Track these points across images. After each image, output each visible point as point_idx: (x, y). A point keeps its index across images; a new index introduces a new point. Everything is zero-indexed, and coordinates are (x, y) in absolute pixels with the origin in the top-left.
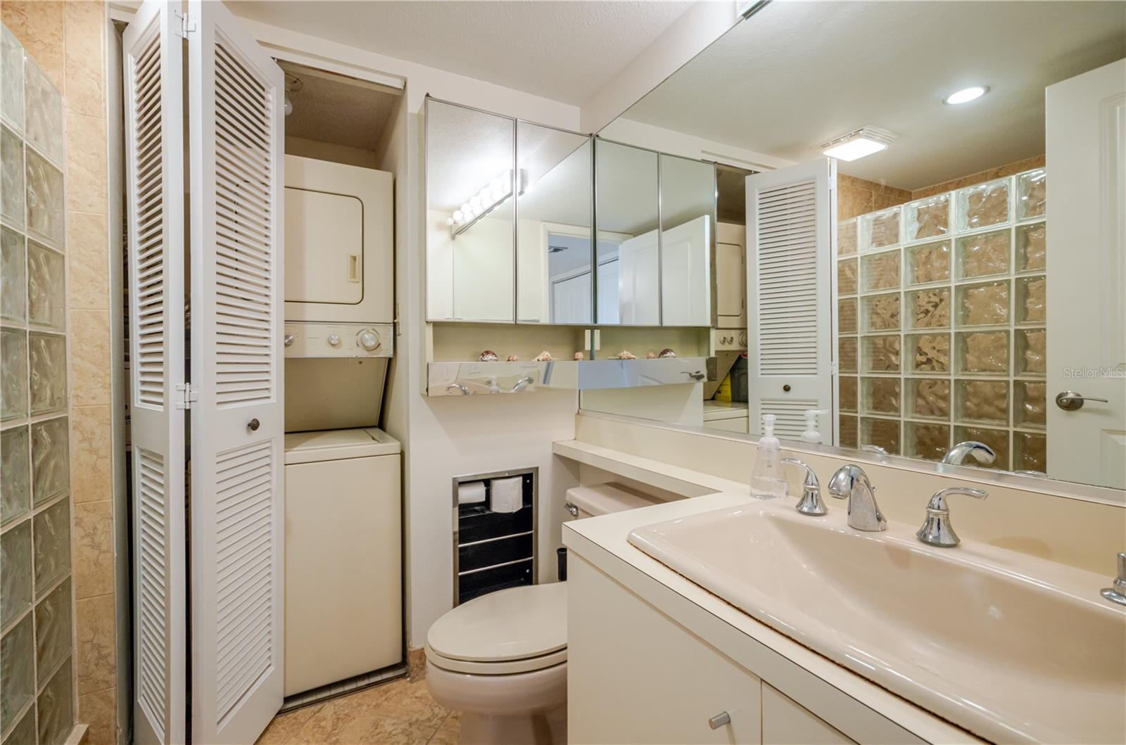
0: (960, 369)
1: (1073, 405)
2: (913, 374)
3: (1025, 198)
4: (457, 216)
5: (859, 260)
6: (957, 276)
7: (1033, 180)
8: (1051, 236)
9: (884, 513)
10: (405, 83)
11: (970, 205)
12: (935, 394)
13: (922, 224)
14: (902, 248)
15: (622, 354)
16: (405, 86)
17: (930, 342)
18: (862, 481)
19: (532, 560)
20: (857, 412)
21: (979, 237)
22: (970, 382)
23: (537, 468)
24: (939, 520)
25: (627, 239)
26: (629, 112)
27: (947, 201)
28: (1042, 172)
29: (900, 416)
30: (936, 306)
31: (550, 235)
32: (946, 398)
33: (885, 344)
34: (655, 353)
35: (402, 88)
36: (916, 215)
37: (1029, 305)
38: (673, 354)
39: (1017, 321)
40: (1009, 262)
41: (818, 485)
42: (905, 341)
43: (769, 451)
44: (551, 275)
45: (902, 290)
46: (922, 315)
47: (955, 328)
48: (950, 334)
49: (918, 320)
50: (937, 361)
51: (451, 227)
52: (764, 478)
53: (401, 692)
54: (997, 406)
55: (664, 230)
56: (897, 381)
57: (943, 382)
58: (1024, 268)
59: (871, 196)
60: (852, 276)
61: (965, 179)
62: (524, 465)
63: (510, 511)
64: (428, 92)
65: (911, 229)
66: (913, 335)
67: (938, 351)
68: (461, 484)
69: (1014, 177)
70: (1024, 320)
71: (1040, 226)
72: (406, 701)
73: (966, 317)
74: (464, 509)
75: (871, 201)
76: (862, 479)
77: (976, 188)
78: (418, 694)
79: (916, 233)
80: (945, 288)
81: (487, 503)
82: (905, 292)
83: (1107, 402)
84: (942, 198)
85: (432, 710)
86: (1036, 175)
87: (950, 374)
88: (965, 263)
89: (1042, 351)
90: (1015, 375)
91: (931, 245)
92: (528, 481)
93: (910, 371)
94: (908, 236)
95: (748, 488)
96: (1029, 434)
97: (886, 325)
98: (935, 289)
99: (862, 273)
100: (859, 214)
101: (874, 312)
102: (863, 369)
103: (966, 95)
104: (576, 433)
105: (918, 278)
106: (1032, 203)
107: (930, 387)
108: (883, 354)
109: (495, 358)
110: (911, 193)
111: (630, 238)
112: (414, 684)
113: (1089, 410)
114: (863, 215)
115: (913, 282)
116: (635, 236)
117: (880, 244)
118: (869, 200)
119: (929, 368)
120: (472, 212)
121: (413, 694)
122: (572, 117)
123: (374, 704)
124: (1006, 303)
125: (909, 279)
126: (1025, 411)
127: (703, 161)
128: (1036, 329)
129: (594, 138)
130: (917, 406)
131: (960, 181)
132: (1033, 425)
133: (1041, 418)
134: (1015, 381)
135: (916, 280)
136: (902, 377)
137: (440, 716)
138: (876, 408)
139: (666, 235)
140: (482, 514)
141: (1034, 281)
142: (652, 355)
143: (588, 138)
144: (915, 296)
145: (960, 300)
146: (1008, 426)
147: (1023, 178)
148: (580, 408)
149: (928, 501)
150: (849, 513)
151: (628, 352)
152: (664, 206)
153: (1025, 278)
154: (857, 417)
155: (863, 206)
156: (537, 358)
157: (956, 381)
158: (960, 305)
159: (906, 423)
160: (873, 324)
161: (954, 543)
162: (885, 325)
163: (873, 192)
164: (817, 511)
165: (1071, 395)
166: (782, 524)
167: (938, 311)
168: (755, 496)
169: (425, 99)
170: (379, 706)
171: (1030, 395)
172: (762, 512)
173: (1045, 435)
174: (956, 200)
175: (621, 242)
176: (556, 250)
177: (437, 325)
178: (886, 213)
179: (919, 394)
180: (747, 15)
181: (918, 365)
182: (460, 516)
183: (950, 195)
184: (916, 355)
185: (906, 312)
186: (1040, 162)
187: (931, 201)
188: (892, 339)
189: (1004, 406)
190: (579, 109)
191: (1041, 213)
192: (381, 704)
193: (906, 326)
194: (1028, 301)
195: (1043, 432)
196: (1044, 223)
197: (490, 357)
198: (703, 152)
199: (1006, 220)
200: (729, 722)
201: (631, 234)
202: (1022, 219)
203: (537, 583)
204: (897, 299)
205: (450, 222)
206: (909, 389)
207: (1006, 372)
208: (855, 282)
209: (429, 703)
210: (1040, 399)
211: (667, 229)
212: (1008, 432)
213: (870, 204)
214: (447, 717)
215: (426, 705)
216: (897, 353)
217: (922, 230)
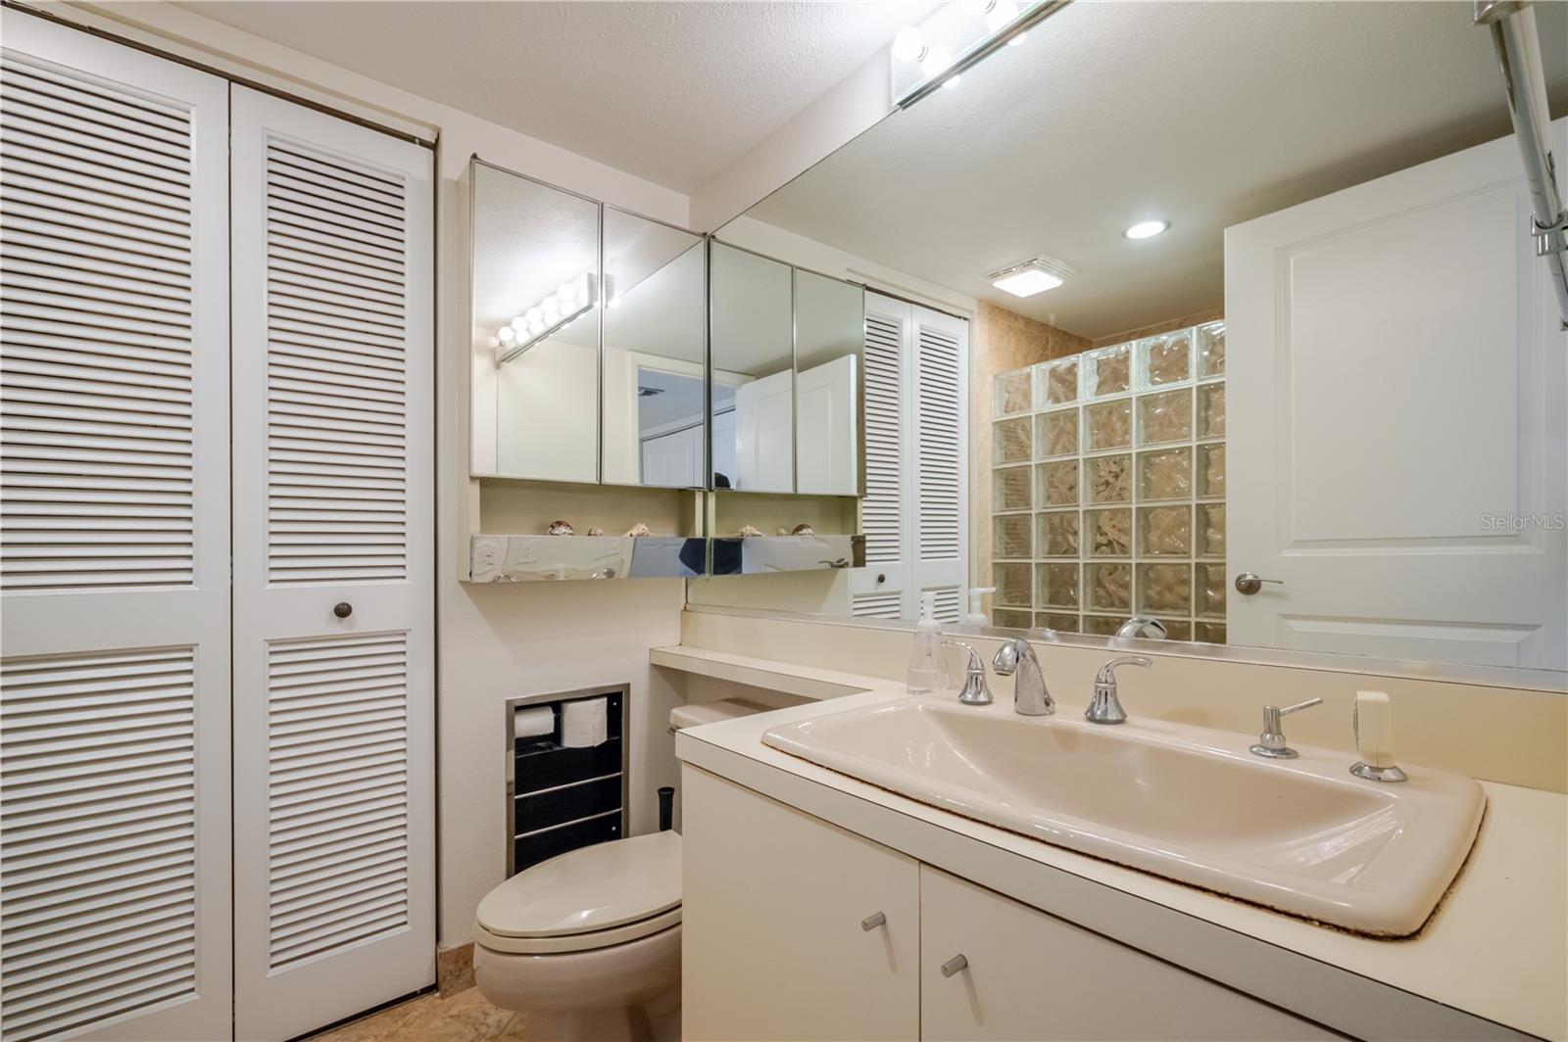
0: (1141, 550)
1: (1250, 588)
2: (1093, 558)
3: (1206, 353)
4: (505, 334)
5: (1034, 419)
6: (1138, 441)
7: (1215, 333)
8: (1230, 397)
9: (1053, 695)
10: (438, 135)
11: (1152, 359)
12: (1116, 582)
13: (1102, 378)
14: (1080, 406)
15: (744, 530)
16: (437, 140)
17: (1111, 520)
18: (1028, 657)
19: (620, 812)
20: (1031, 607)
21: (1161, 396)
22: (1151, 566)
23: (629, 685)
24: (1106, 693)
25: (749, 381)
26: (756, 209)
27: (1128, 352)
28: (1221, 324)
29: (1078, 610)
30: (1117, 477)
31: (640, 371)
32: (1126, 586)
33: (1062, 521)
34: (787, 530)
35: (434, 142)
36: (1095, 368)
37: (1211, 477)
38: (810, 531)
39: (1198, 496)
40: (1190, 426)
41: (983, 669)
42: (1084, 519)
43: (929, 636)
44: (642, 427)
45: (1081, 457)
46: (1103, 488)
47: (1137, 503)
48: (1130, 509)
49: (1098, 493)
50: (1118, 542)
51: (493, 351)
52: (920, 671)
53: (427, 1013)
54: (1179, 595)
55: (799, 371)
56: (1074, 567)
57: (1124, 568)
58: (1205, 434)
59: (1048, 342)
60: (1026, 440)
61: (1149, 329)
62: (610, 680)
63: (591, 745)
64: (475, 151)
65: (1090, 384)
66: (1093, 511)
67: (1120, 530)
68: (520, 709)
69: (1194, 328)
70: (1206, 493)
71: (1220, 387)
72: (437, 1023)
73: (1147, 491)
74: (522, 745)
75: (1048, 349)
76: (1028, 653)
77: (1157, 339)
78: (454, 1011)
79: (1095, 388)
80: (1125, 455)
81: (557, 736)
82: (1084, 459)
83: (1281, 583)
84: (1123, 348)
85: (476, 1030)
86: (1216, 327)
87: (1131, 558)
88: (1147, 426)
89: (1221, 529)
90: (1197, 557)
91: (1111, 404)
92: (616, 702)
93: (1090, 555)
94: (1087, 392)
95: (904, 686)
96: (1210, 624)
97: (1065, 500)
98: (1115, 456)
99: (1037, 436)
100: (1034, 363)
101: (1051, 484)
102: (1038, 553)
103: (1146, 230)
104: (682, 634)
105: (1097, 443)
106: (1213, 358)
107: (1110, 574)
108: (1060, 535)
109: (571, 531)
110: (1091, 342)
111: (752, 380)
112: (447, 1000)
113: (1266, 594)
114: (1037, 365)
115: (1092, 448)
116: (757, 379)
117: (1057, 400)
118: (1045, 348)
119: (1109, 551)
120: (528, 330)
121: (445, 1013)
122: (679, 208)
123: (385, 1033)
124: (1188, 477)
125: (1089, 444)
126: (1206, 598)
127: (849, 282)
128: (1217, 504)
129: (709, 239)
130: (1097, 598)
131: (1144, 331)
132: (1215, 614)
133: (1220, 607)
134: (1197, 564)
135: (1095, 445)
136: (1081, 562)
137: (489, 1036)
138: (1051, 601)
139: (800, 376)
140: (549, 751)
141: (1215, 449)
142: (783, 531)
143: (701, 238)
144: (1093, 464)
145: (1141, 470)
146: (1190, 616)
147: (1204, 331)
148: (687, 602)
149: (1095, 676)
150: (1016, 700)
151: (752, 528)
152: (801, 340)
153: (1207, 445)
154: (1031, 613)
155: (1038, 355)
156: (629, 533)
157: (1138, 565)
158: (1141, 475)
159: (1085, 617)
160: (1049, 498)
161: (1120, 718)
162: (1062, 499)
163: (1050, 339)
164: (982, 698)
165: (1250, 577)
166: (944, 718)
167: (1119, 484)
168: (914, 692)
169: (471, 162)
170: (393, 1035)
171: (1209, 578)
172: (920, 706)
173: (1225, 625)
174: (1137, 351)
175: (740, 386)
176: (648, 392)
177: (486, 483)
178: (1062, 363)
179: (1099, 583)
180: (905, 104)
181: (1098, 547)
182: (516, 755)
183: (1131, 345)
184: (1096, 535)
185: (1085, 484)
186: (1219, 314)
187: (1112, 352)
188: (1069, 516)
189: (1186, 593)
190: (688, 197)
191: (1221, 371)
192: (397, 1032)
193: (1084, 501)
194: (1209, 472)
195: (1223, 622)
196: (1223, 382)
197: (563, 529)
198: (849, 270)
199: (1187, 378)
200: (884, 922)
201: (752, 375)
202: (1203, 377)
203: (627, 836)
204: (1075, 468)
205: (494, 342)
206: (1088, 576)
207: (1186, 553)
208: (1030, 447)
209: (471, 1021)
210: (1220, 585)
211: (804, 370)
212: (1189, 623)
213: (1047, 352)
214: (499, 1035)
215: (467, 1024)
216: (1075, 533)
217: (1102, 387)
